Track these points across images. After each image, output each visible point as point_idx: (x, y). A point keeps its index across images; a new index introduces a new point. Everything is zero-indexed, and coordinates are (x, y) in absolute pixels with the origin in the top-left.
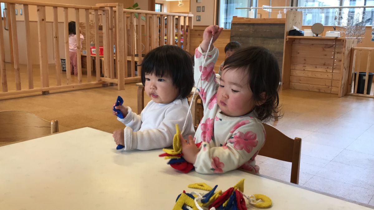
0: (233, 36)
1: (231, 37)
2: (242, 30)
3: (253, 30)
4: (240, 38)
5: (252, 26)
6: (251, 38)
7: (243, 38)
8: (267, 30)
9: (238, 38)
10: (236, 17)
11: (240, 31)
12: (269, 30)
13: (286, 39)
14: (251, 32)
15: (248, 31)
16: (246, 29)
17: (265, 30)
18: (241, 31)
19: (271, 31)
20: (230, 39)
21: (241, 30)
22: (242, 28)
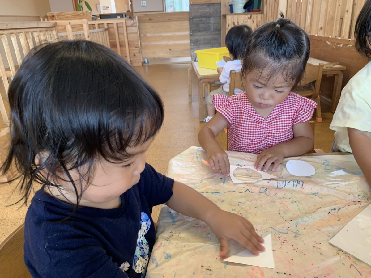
0: (192, 18)
1: (190, 18)
2: (202, 11)
3: (214, 10)
5: (212, 7)
6: (212, 18)
7: (204, 19)
9: (198, 19)
14: (212, 12)
15: (208, 11)
16: (206, 10)
18: (201, 12)
21: (200, 11)
22: (201, 9)
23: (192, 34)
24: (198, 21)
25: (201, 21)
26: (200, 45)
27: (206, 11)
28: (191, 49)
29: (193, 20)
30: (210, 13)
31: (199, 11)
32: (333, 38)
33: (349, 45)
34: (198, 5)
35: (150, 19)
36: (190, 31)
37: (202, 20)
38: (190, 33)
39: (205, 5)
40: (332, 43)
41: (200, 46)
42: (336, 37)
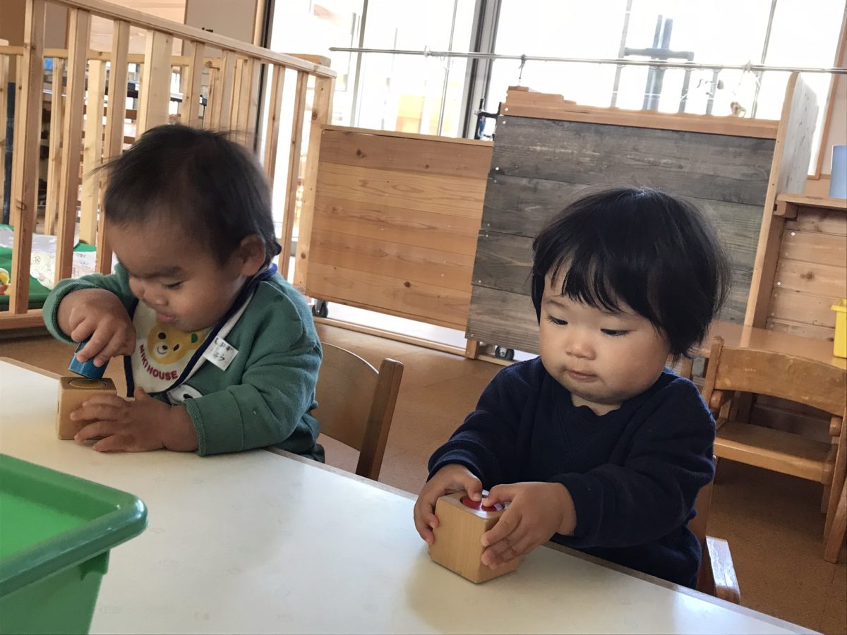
0: (501, 172)
1: (493, 173)
2: (544, 149)
3: (597, 154)
4: (535, 181)
5: (591, 138)
7: (548, 184)
8: (663, 161)
9: (524, 182)
10: (526, 89)
11: (535, 151)
12: (670, 161)
13: (775, 208)
14: (586, 160)
15: (572, 153)
16: (562, 147)
17: (652, 159)
18: (541, 152)
19: (681, 167)
20: (489, 182)
21: (538, 148)
22: (543, 142)
23: (487, 236)
24: (524, 189)
25: (535, 190)
26: (512, 291)
27: (563, 150)
28: (475, 299)
29: (500, 183)
30: (579, 163)
31: (532, 148)
34: (535, 122)
35: (359, 153)
36: (483, 221)
37: (540, 187)
38: (481, 232)
39: (566, 125)
41: (513, 296)
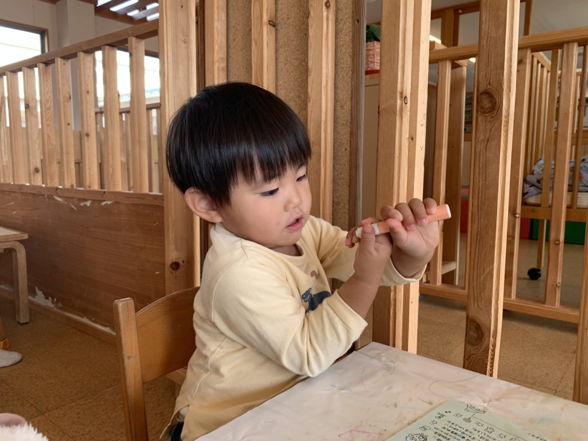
32: (68, 189)
33: (104, 201)
40: (66, 198)
42: (72, 186)
